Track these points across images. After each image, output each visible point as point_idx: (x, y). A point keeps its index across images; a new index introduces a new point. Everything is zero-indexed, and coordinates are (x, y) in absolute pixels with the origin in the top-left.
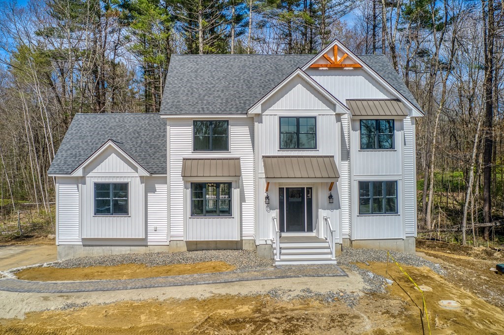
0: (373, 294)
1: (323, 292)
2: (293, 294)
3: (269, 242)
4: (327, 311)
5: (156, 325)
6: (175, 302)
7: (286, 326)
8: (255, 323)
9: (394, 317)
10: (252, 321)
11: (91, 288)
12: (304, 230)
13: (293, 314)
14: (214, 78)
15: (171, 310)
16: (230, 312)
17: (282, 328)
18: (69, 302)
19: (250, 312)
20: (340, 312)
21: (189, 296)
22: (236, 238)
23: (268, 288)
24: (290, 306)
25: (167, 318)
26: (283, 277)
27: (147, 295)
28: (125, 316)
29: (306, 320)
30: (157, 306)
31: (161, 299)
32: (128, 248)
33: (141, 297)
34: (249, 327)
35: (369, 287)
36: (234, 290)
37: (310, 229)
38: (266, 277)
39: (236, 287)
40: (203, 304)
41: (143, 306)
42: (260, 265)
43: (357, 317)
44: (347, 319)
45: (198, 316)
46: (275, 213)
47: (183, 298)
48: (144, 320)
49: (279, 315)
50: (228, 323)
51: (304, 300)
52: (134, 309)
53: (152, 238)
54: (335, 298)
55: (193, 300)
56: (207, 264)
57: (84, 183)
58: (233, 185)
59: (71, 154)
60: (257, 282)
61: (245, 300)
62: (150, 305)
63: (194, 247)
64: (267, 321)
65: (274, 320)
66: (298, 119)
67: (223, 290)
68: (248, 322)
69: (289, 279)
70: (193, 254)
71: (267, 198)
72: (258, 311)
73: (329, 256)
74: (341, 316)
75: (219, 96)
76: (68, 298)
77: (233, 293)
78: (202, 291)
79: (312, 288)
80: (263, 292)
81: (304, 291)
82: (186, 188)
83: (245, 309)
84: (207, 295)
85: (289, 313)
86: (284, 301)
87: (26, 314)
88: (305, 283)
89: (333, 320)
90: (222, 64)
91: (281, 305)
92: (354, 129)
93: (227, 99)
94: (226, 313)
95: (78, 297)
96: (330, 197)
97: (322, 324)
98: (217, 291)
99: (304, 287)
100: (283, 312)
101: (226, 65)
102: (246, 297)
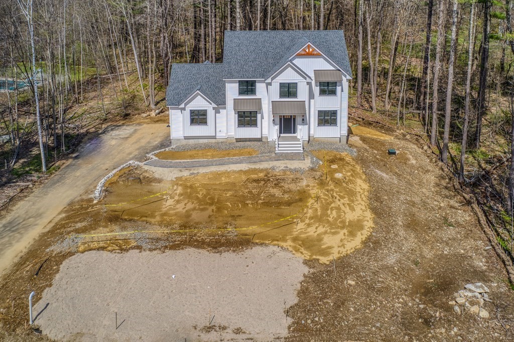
0: (312, 169)
1: (292, 168)
2: (281, 168)
3: (274, 140)
4: (292, 176)
5: (229, 182)
6: (234, 172)
7: (276, 182)
8: (265, 181)
9: (316, 180)
10: (264, 180)
11: (198, 165)
12: (291, 133)
13: (279, 177)
14: (248, 51)
15: (233, 175)
16: (256, 176)
17: (274, 183)
18: (191, 172)
19: (263, 176)
20: (297, 177)
21: (240, 169)
22: (259, 137)
23: (271, 166)
24: (278, 174)
25: (232, 179)
26: (277, 160)
27: (223, 168)
28: (216, 178)
29: (283, 180)
30: (227, 174)
31: (229, 170)
32: (207, 140)
33: (220, 169)
34: (263, 182)
35: (311, 166)
36: (257, 166)
37: (294, 132)
38: (271, 159)
39: (258, 165)
40: (245, 172)
41: (222, 174)
42: (269, 152)
43: (302, 179)
44: (299, 180)
45: (244, 178)
46: (277, 127)
47: (237, 170)
48: (224, 180)
49: (274, 178)
50: (255, 181)
51: (284, 171)
52: (218, 175)
53: (219, 135)
54: (296, 171)
55: (241, 171)
56: (246, 150)
57: (185, 110)
58: (258, 112)
59: (176, 93)
60: (267, 162)
61: (261, 171)
62: (225, 173)
63: (239, 140)
64: (269, 180)
65: (272, 180)
66: (289, 84)
67: (253, 166)
68: (262, 181)
69: (280, 161)
70: (239, 144)
71: (274, 120)
72: (266, 176)
73: (300, 148)
74: (297, 178)
75: (251, 66)
76: (190, 170)
77: (257, 168)
78: (244, 167)
79: (289, 166)
80: (269, 168)
81: (285, 167)
82: (235, 114)
83: (261, 175)
84: (247, 169)
85: (277, 177)
86: (277, 172)
87: (175, 178)
88: (286, 164)
89: (293, 180)
90: (252, 40)
91: (275, 173)
92: (316, 86)
93: (255, 67)
94: (254, 176)
95: (194, 170)
96: (303, 120)
97: (289, 182)
98: (251, 167)
99: (285, 166)
100: (275, 176)
101: (255, 40)
102: (262, 169)
